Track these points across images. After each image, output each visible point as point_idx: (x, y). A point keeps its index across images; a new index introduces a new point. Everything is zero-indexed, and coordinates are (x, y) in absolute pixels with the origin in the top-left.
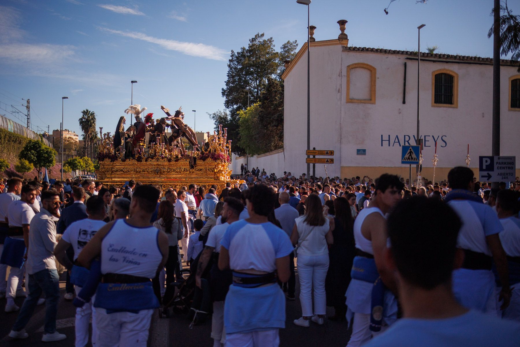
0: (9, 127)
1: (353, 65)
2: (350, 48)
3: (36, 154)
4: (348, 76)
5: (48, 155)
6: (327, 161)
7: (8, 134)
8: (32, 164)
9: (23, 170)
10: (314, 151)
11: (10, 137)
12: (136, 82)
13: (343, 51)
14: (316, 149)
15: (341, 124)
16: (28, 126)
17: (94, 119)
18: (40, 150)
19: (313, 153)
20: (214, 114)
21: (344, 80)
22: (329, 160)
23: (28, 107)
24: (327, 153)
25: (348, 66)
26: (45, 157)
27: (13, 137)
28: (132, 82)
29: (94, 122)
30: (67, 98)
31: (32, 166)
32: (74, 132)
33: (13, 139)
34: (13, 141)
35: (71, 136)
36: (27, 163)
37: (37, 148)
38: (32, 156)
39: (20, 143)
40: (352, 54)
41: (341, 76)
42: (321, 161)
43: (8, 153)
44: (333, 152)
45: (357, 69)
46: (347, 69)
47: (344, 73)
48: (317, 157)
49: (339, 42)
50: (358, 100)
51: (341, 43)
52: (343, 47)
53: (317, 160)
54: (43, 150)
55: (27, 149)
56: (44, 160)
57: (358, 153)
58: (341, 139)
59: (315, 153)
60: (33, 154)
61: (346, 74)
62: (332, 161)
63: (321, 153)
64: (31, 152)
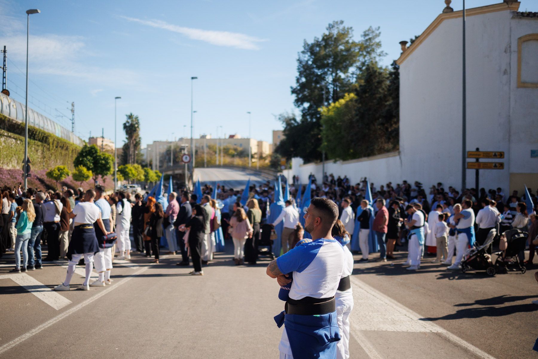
0: (57, 132)
1: (526, 36)
2: (522, 13)
3: (92, 160)
4: (519, 52)
5: (105, 161)
6: (495, 166)
7: (56, 139)
8: (91, 172)
9: (82, 178)
10: (478, 153)
11: (58, 143)
12: (196, 78)
13: (513, 18)
14: (481, 150)
15: (509, 116)
16: (73, 132)
17: (138, 123)
18: (97, 156)
19: (476, 155)
20: (280, 115)
21: (514, 57)
22: (497, 164)
23: (73, 111)
24: (495, 155)
25: (520, 38)
26: (102, 164)
27: (61, 142)
28: (193, 78)
29: (138, 127)
30: (120, 98)
31: (90, 173)
32: (110, 139)
33: (60, 144)
34: (60, 147)
35: (107, 144)
36: (84, 170)
37: (93, 154)
38: (88, 162)
39: (67, 149)
40: (525, 22)
41: (509, 51)
42: (486, 166)
43: (55, 160)
44: (502, 153)
45: (531, 42)
46: (518, 42)
47: (514, 47)
48: (481, 160)
49: (507, 6)
50: (532, 83)
51: (510, 7)
52: (513, 12)
53: (482, 164)
54: (100, 156)
55: (83, 155)
56: (101, 168)
57: (533, 155)
58: (510, 136)
59: (479, 155)
60: (89, 161)
61: (516, 49)
62: (501, 166)
63: (487, 155)
64: (87, 158)
